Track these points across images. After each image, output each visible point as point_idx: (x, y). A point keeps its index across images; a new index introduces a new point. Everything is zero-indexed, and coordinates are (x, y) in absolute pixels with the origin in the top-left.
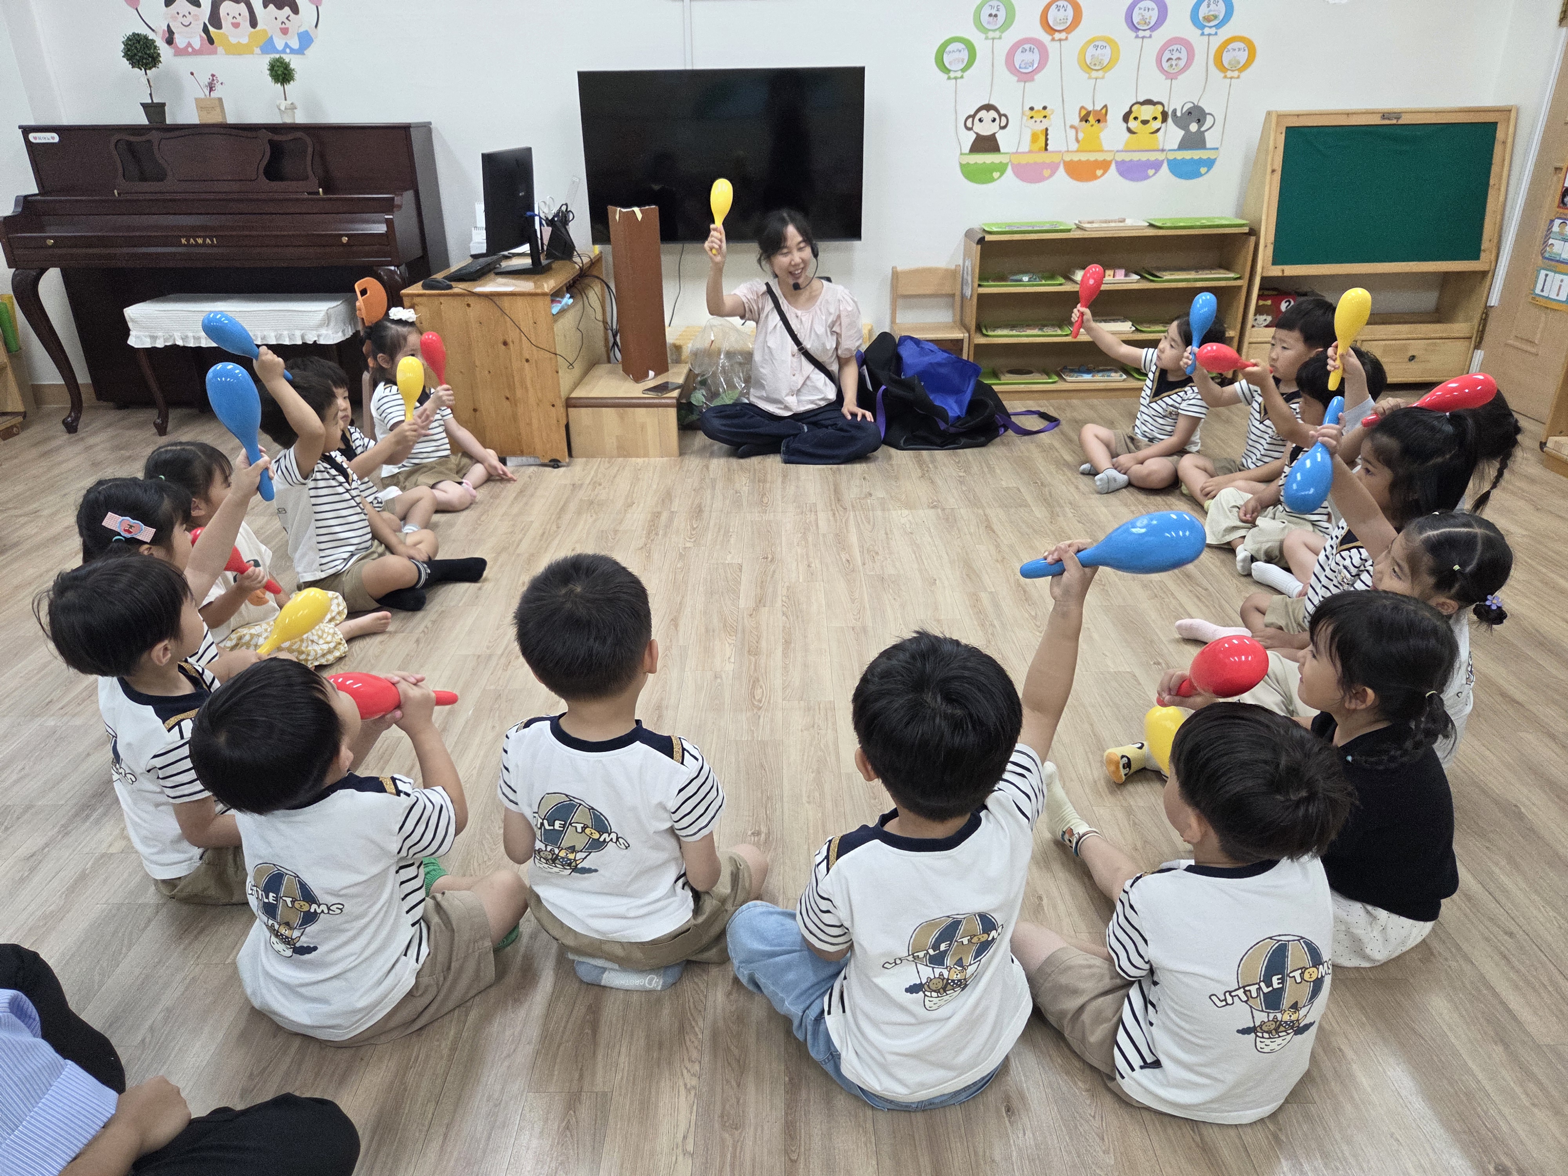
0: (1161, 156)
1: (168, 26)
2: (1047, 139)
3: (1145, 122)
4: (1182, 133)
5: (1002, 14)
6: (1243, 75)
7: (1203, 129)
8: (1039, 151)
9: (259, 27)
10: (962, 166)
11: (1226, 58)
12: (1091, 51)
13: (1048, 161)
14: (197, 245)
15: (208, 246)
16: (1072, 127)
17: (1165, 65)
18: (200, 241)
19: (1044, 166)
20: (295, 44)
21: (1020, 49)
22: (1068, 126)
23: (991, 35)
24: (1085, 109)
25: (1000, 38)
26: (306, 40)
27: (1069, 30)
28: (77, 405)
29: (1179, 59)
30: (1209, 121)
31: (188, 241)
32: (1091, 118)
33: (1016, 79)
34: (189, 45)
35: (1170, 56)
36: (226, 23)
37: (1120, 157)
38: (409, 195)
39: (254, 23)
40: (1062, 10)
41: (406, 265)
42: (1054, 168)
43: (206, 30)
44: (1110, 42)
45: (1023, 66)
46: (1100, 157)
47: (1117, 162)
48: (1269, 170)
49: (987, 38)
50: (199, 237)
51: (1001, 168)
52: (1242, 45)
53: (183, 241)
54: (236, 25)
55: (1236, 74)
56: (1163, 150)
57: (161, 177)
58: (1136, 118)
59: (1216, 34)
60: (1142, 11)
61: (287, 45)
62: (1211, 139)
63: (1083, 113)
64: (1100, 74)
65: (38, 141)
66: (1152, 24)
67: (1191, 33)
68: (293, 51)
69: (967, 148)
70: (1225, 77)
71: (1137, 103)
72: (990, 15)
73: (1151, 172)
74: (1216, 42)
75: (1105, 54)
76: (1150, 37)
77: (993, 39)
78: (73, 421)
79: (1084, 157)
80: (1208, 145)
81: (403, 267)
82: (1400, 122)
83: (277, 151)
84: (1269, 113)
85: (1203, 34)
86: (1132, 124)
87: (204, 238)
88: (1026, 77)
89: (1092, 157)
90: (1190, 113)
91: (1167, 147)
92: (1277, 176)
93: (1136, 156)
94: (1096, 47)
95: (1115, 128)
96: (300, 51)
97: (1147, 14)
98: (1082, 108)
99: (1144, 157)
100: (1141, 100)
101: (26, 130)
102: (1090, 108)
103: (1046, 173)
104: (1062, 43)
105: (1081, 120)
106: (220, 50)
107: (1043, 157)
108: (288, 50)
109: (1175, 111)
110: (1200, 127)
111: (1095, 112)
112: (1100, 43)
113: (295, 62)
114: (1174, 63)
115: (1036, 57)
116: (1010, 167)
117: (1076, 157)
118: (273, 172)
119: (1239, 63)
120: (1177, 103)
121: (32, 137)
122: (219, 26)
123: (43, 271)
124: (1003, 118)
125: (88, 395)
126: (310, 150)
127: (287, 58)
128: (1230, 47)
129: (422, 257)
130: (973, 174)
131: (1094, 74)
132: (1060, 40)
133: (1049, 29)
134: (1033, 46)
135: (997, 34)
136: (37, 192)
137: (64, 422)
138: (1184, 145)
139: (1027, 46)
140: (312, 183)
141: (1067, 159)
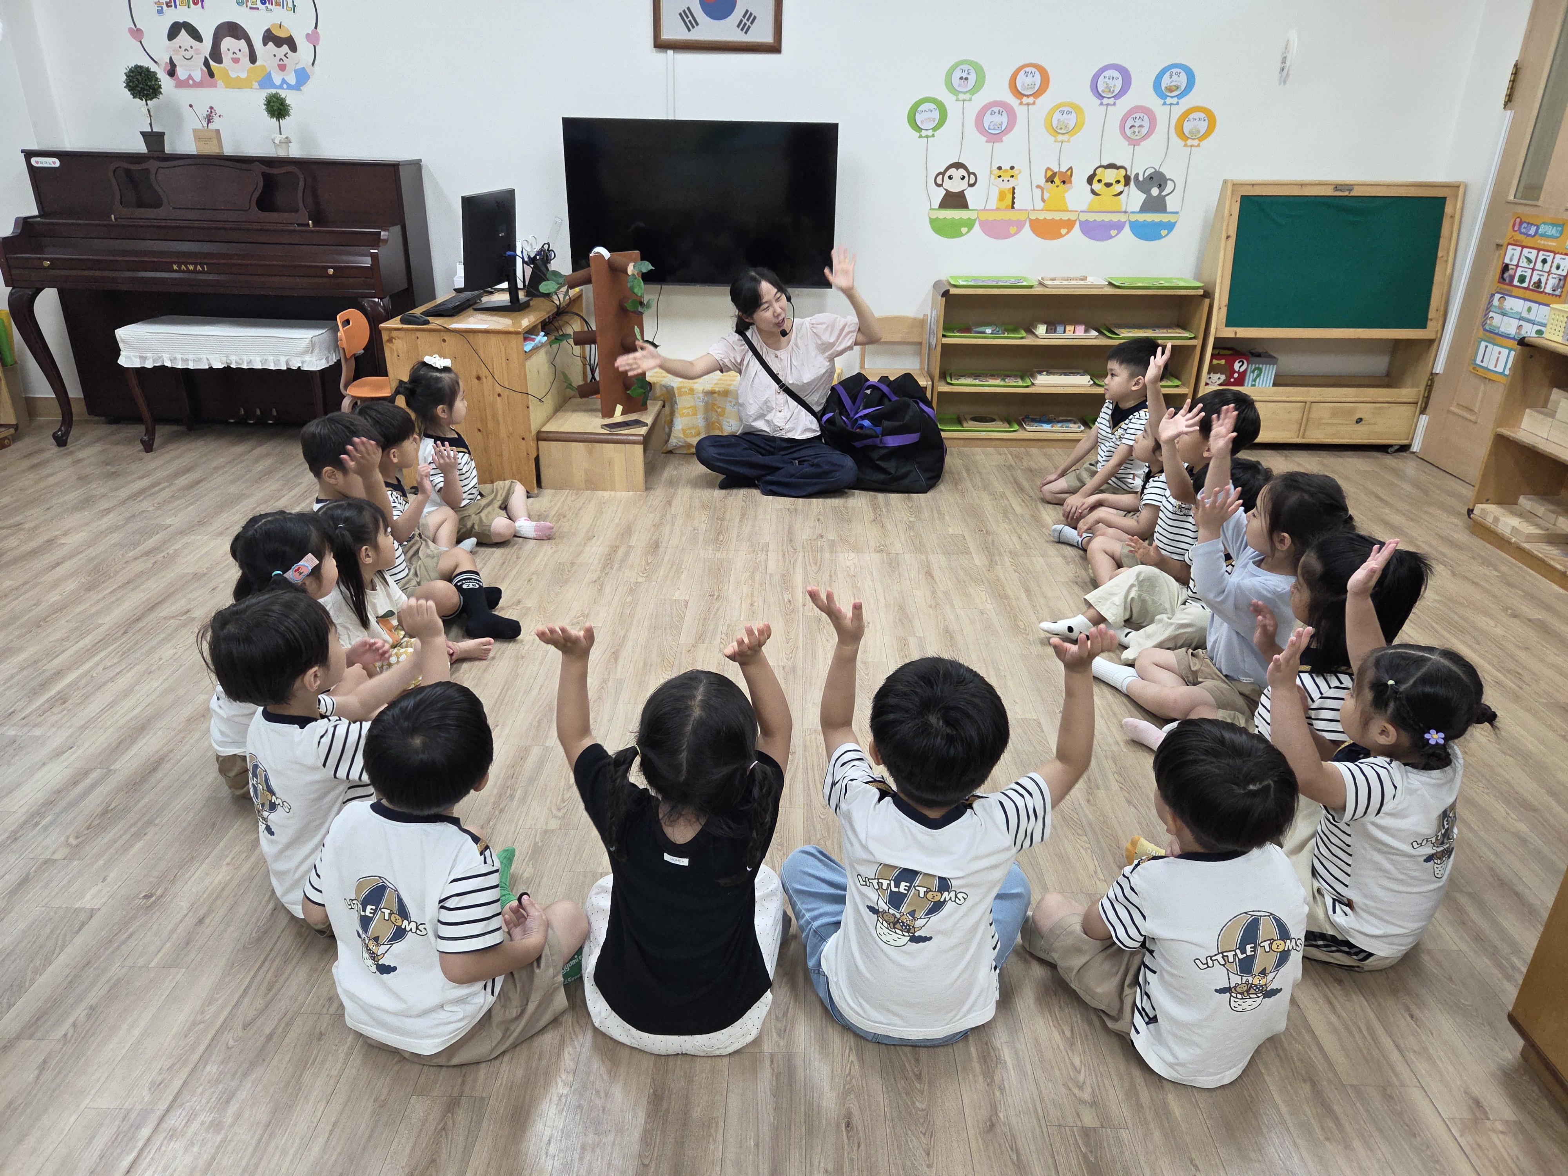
0: (1123, 218)
1: (171, 58)
2: (1014, 198)
3: (1108, 185)
4: (1145, 196)
5: (972, 78)
6: (1203, 143)
7: (1164, 194)
8: (1006, 208)
9: (258, 63)
10: (932, 221)
11: (1187, 127)
12: (1057, 116)
13: (1014, 219)
14: (188, 271)
15: (199, 272)
16: (1038, 187)
17: (1129, 132)
18: (191, 268)
19: (1010, 223)
20: (292, 80)
21: (989, 112)
22: (1034, 186)
23: (961, 97)
24: (1052, 170)
25: (970, 100)
26: (303, 77)
27: (1037, 94)
28: (67, 420)
29: (1141, 126)
30: (1170, 186)
31: (179, 267)
32: (1056, 180)
33: (984, 139)
34: (190, 77)
35: (1133, 123)
36: (227, 58)
37: (1084, 217)
38: (397, 229)
39: (253, 59)
40: (1030, 76)
41: (390, 297)
42: (1020, 225)
43: (206, 64)
44: (1076, 109)
45: (991, 127)
46: (1065, 216)
47: (1081, 223)
48: (1224, 236)
49: (957, 100)
50: (191, 264)
51: (970, 224)
52: (1202, 115)
53: (175, 267)
54: (236, 61)
55: (1196, 142)
56: (1126, 212)
57: (157, 204)
58: (1100, 181)
59: (1178, 103)
60: (1107, 79)
61: (284, 81)
62: (1171, 203)
63: (1049, 173)
64: (1066, 137)
65: (40, 165)
66: (1116, 92)
67: (1154, 102)
68: (290, 87)
69: (936, 203)
70: (1186, 145)
71: (1101, 166)
72: (961, 78)
73: (1113, 233)
74: (1177, 112)
75: (1071, 120)
76: (1114, 104)
77: (964, 101)
78: (62, 435)
79: (1049, 216)
80: (1168, 210)
81: (386, 300)
82: (1353, 194)
83: (270, 183)
84: (1225, 182)
85: (1165, 104)
86: (1096, 186)
87: (196, 264)
88: (995, 137)
89: (1057, 216)
90: (1151, 178)
91: (1129, 210)
92: (1232, 242)
93: (1099, 217)
94: (1063, 112)
95: (1079, 188)
96: (297, 87)
97: (1111, 83)
98: (1048, 169)
99: (1107, 218)
100: (1105, 163)
101: (29, 155)
102: (1056, 170)
103: (1013, 230)
104: (1030, 107)
105: (1047, 181)
106: (220, 83)
107: (1010, 215)
108: (285, 86)
109: (1137, 175)
110: (1161, 192)
111: (1061, 173)
112: (1066, 109)
113: (291, 98)
114: (1136, 130)
115: (1004, 119)
116: (977, 223)
117: (1041, 216)
118: (266, 203)
119: (1199, 132)
120: (1140, 168)
121: (34, 160)
122: (219, 61)
123: (39, 290)
124: (972, 177)
125: (78, 409)
126: (301, 184)
127: (283, 93)
128: (1191, 116)
129: (407, 289)
130: (941, 228)
131: (1060, 138)
132: (1028, 104)
133: (1018, 94)
134: (1001, 109)
135: (967, 96)
136: (36, 213)
137: (55, 436)
138: (1144, 208)
139: (996, 109)
140: (303, 215)
141: (1033, 217)
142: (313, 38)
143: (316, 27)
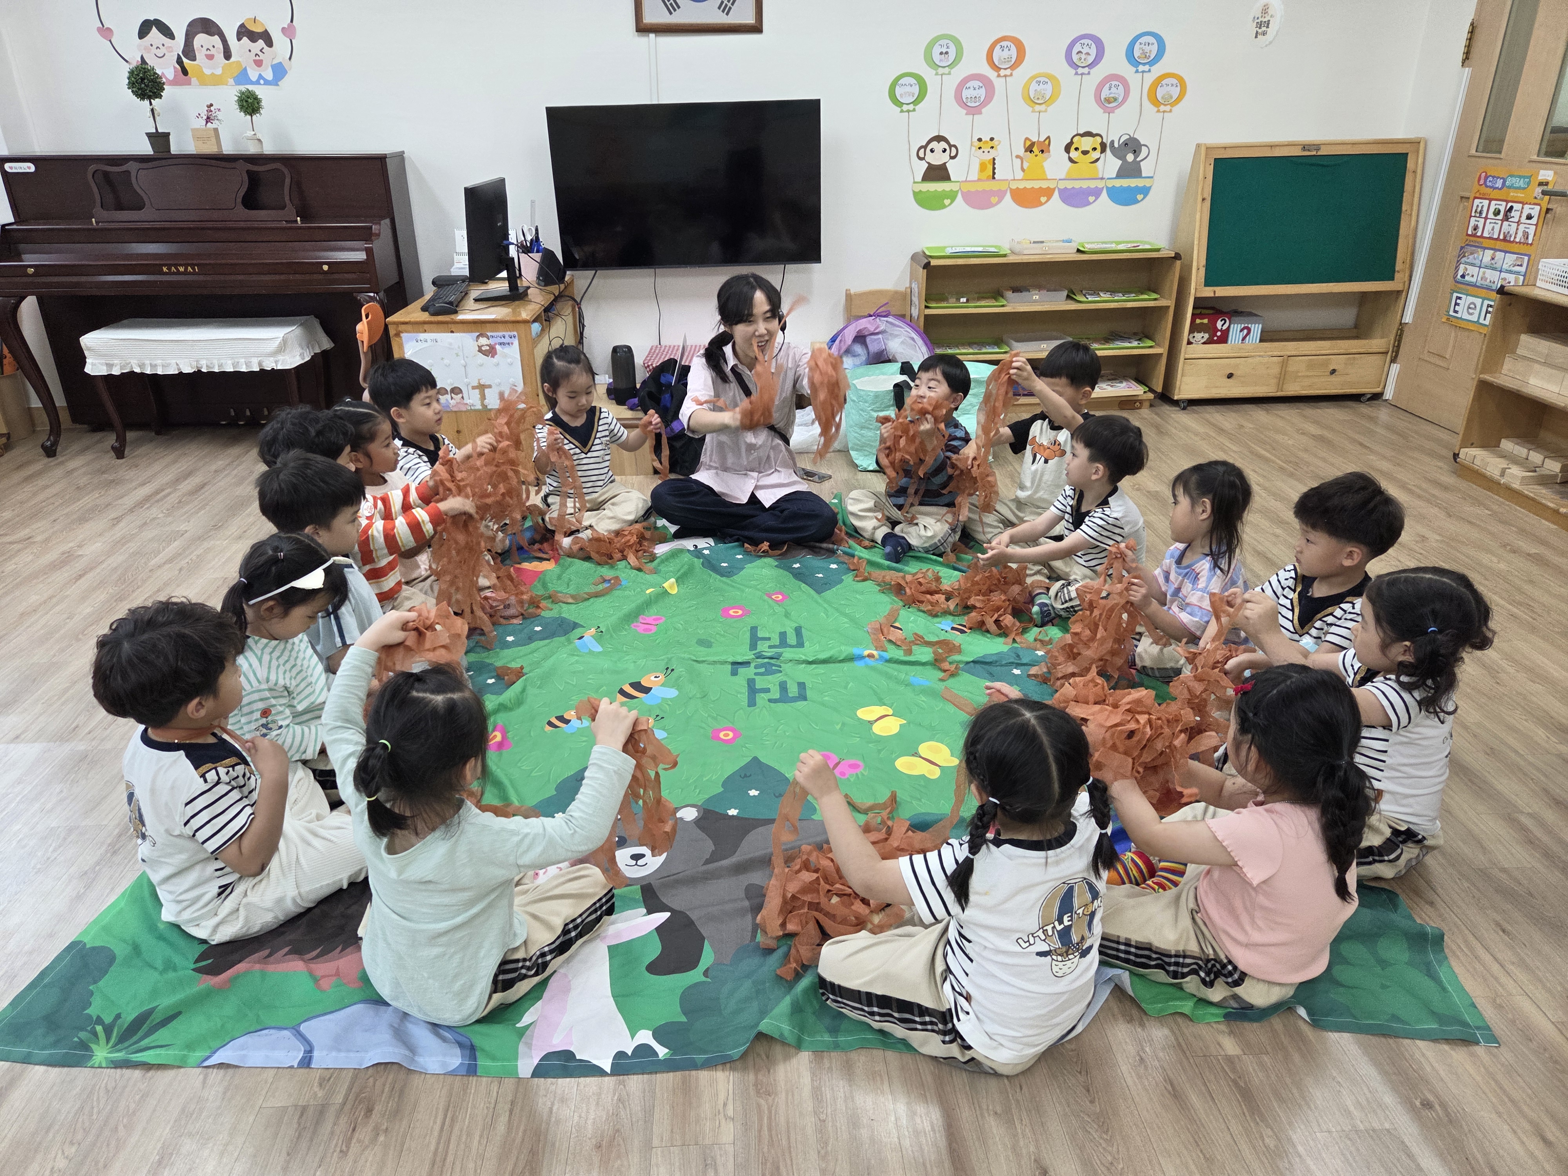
0: (1100, 184)
1: (142, 57)
2: (994, 169)
3: (1085, 153)
4: (1120, 162)
5: (952, 52)
6: (1175, 109)
7: (1139, 159)
8: (987, 179)
9: (232, 59)
10: (916, 194)
11: (1160, 93)
12: (1034, 86)
13: (995, 189)
14: (179, 273)
15: (190, 273)
16: (1017, 157)
18: (182, 269)
19: (992, 193)
20: (269, 75)
21: (968, 85)
23: (941, 71)
24: (1030, 140)
25: (949, 74)
26: (280, 72)
27: (1014, 67)
28: (56, 429)
30: (1144, 152)
31: (169, 269)
32: (1035, 149)
33: (964, 112)
36: (200, 55)
37: (1062, 185)
38: (386, 222)
39: (227, 55)
40: (1006, 49)
42: (1001, 195)
43: (180, 62)
44: (1052, 78)
45: (970, 100)
47: (1059, 190)
48: (1200, 199)
49: (937, 74)
50: (181, 265)
51: (952, 196)
52: (1175, 81)
53: (165, 269)
54: (210, 57)
55: (1168, 108)
57: (139, 206)
58: (1077, 149)
59: (1149, 71)
61: (260, 77)
63: (1028, 143)
64: (1043, 107)
65: (14, 171)
66: (1090, 61)
67: (1126, 70)
68: (267, 83)
70: (1158, 111)
71: (1078, 135)
72: (941, 53)
73: (1091, 199)
74: (1149, 79)
75: (1048, 90)
76: (1089, 73)
77: (943, 75)
78: (52, 445)
82: (1321, 153)
83: (254, 180)
84: (1198, 146)
85: (1137, 71)
86: (1074, 154)
87: (186, 266)
88: (974, 110)
90: (1126, 144)
91: (1106, 176)
92: (1208, 203)
94: (1039, 83)
95: (1057, 157)
96: (275, 82)
98: (1027, 139)
100: (1081, 132)
102: (1035, 139)
103: (994, 200)
104: (1008, 79)
105: (1026, 151)
106: (194, 80)
108: (262, 82)
109: (1112, 142)
110: (1136, 157)
111: (1039, 142)
112: (1042, 79)
115: (982, 93)
116: (960, 195)
117: (1021, 185)
118: (251, 201)
119: (1171, 98)
121: (8, 167)
122: (193, 57)
123: (23, 298)
124: (953, 149)
125: (64, 417)
126: (288, 181)
128: (1163, 83)
129: (399, 285)
130: (926, 201)
131: (1037, 108)
132: (1005, 76)
133: (996, 67)
134: (979, 82)
135: (947, 70)
136: (12, 220)
137: (44, 447)
138: (1121, 174)
139: (974, 82)
140: (290, 211)
141: (1014, 187)
142: (289, 31)
143: (292, 21)
